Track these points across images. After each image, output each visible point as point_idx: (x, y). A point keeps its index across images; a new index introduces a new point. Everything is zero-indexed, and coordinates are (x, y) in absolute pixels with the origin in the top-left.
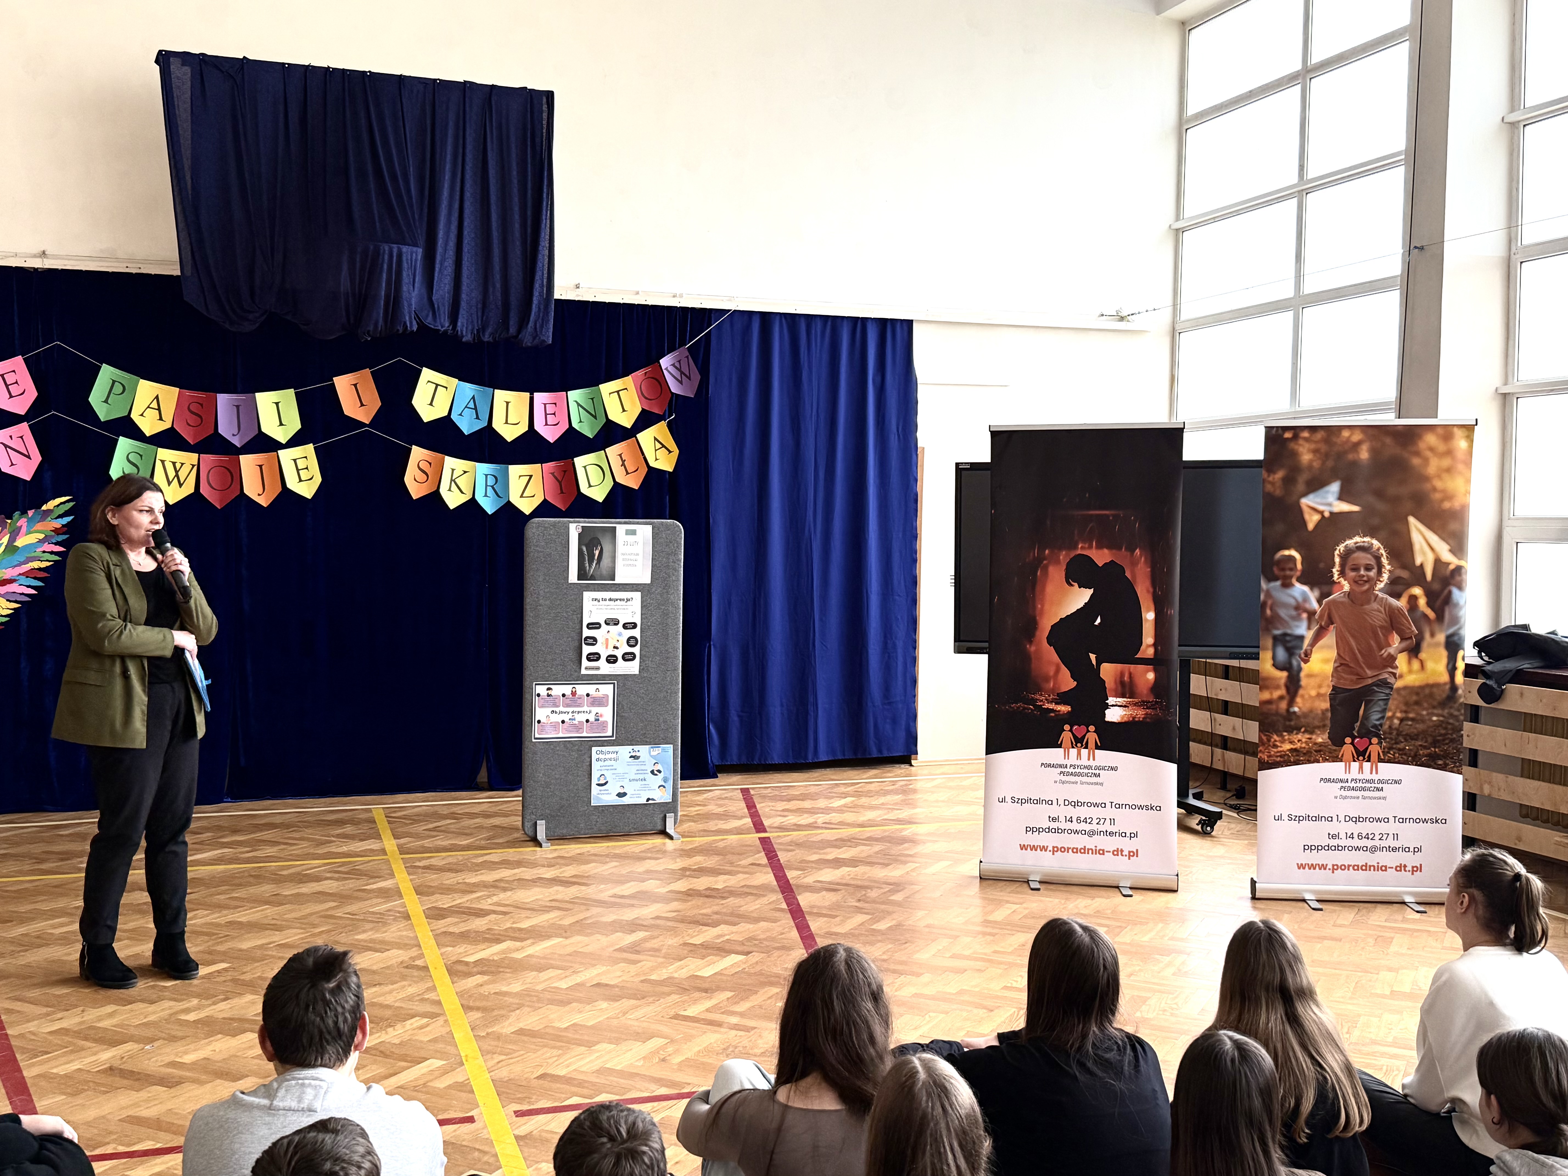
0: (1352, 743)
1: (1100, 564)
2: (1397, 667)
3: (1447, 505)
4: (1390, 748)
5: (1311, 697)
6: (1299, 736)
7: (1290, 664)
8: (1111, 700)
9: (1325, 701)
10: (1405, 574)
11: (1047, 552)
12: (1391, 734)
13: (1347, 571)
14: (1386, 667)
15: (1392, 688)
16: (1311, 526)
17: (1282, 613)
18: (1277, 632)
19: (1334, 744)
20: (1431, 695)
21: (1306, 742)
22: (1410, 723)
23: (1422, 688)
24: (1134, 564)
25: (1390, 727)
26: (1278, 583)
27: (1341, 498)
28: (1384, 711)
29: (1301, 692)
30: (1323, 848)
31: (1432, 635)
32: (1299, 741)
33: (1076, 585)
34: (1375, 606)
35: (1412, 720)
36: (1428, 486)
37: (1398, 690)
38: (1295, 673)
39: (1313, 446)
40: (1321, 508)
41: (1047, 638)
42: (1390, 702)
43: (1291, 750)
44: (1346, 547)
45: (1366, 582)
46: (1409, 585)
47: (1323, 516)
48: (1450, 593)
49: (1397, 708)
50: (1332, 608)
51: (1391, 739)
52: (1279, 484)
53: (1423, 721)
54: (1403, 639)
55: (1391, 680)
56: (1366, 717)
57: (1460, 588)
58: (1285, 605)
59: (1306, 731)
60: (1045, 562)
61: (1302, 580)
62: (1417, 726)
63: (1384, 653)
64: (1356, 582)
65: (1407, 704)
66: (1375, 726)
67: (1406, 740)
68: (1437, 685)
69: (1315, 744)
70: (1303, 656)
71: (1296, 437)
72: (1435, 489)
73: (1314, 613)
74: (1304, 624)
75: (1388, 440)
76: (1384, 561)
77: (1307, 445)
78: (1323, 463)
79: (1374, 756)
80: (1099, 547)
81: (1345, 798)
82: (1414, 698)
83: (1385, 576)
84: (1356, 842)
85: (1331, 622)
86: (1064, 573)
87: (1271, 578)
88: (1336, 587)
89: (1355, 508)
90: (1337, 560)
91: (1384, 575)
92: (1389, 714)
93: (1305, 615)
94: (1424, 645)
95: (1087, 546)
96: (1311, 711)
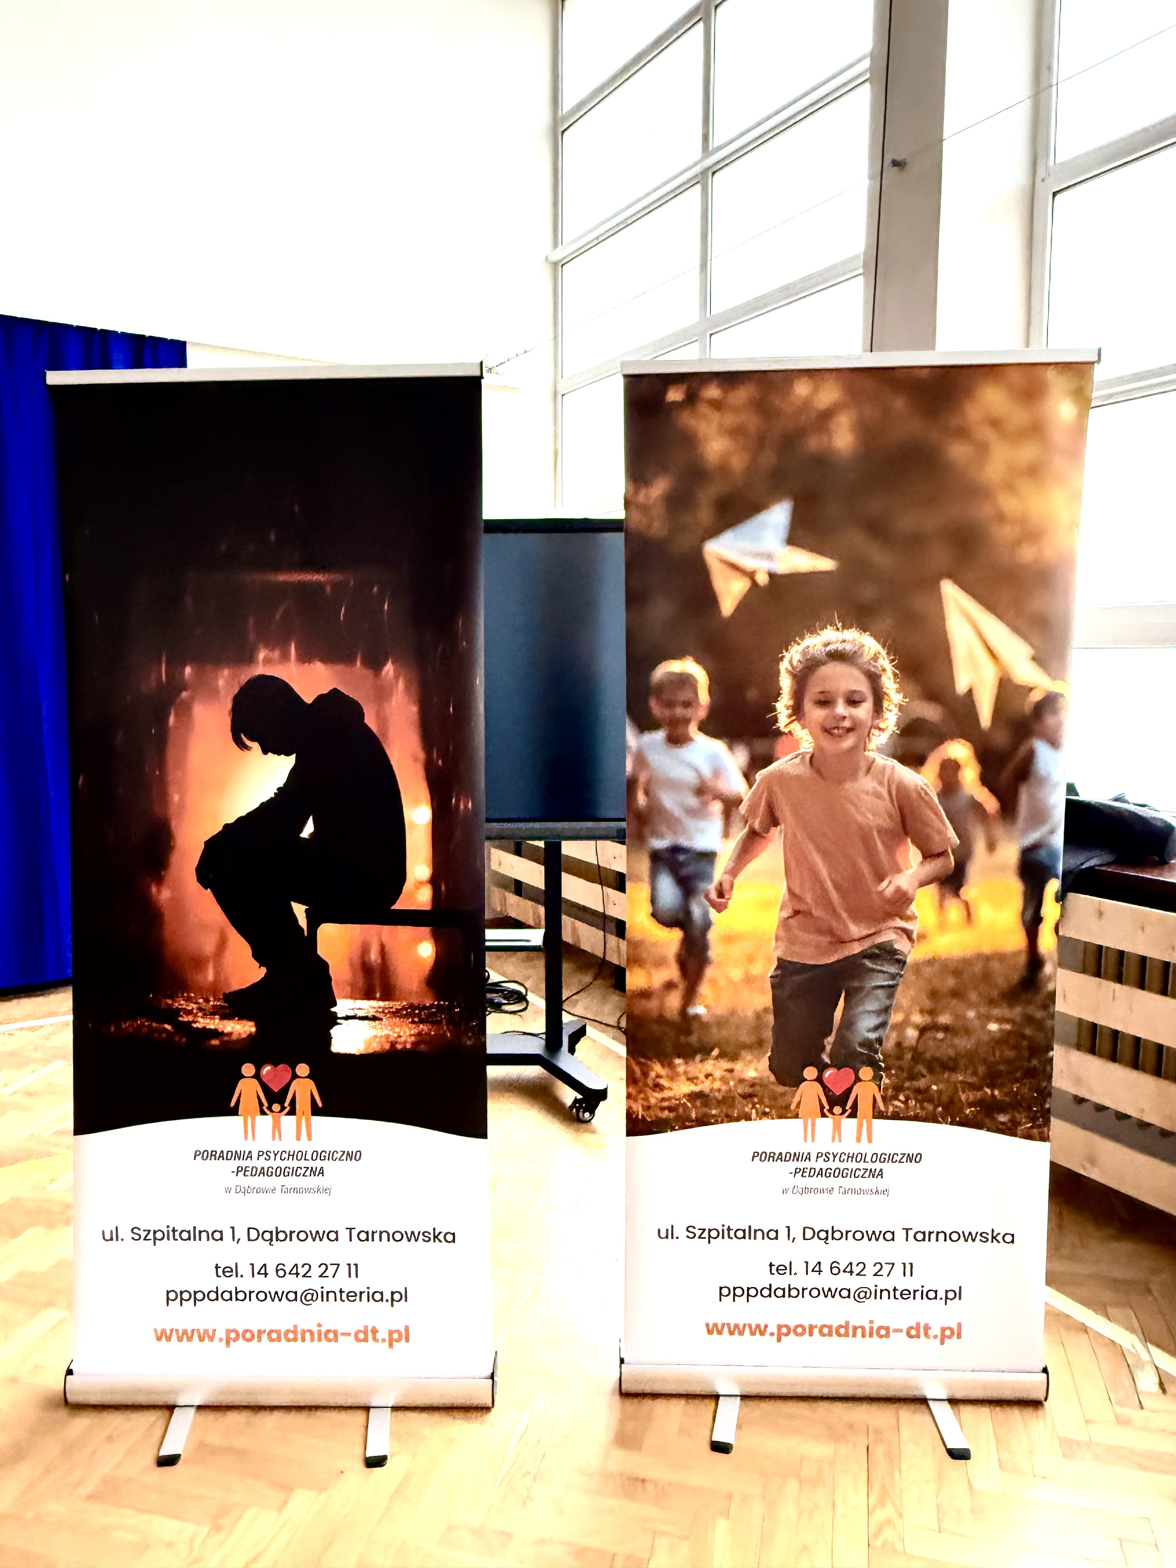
0: (819, 1080)
1: (308, 698)
2: (911, 918)
3: (1027, 554)
4: (898, 1089)
5: (730, 981)
6: (708, 1066)
7: (688, 913)
8: (343, 1007)
9: (763, 992)
10: (931, 712)
11: (188, 670)
12: (900, 1058)
13: (808, 706)
14: (890, 916)
15: (902, 963)
16: (727, 606)
17: (669, 801)
18: (660, 844)
19: (781, 1081)
20: (986, 976)
21: (723, 1079)
22: (940, 1035)
23: (966, 962)
24: (382, 695)
25: (899, 1045)
26: (659, 736)
27: (793, 540)
28: (886, 1010)
29: (710, 972)
30: (759, 1292)
31: (991, 846)
32: (707, 1076)
33: (256, 747)
34: (867, 783)
35: (946, 1029)
36: (985, 511)
37: (917, 968)
38: (697, 933)
39: (730, 419)
40: (748, 563)
41: (197, 869)
42: (899, 992)
43: (693, 1097)
44: (804, 653)
45: (849, 730)
46: (940, 737)
47: (754, 583)
48: (1031, 756)
49: (914, 1001)
50: (776, 789)
51: (900, 1068)
52: (658, 510)
53: (968, 1032)
54: (928, 856)
55: (902, 945)
56: (848, 1023)
57: (1054, 743)
58: (674, 785)
59: (722, 1055)
60: (184, 694)
61: (711, 728)
62: (957, 1041)
63: (887, 887)
64: (827, 731)
65: (934, 994)
66: (867, 1044)
67: (931, 1070)
68: (1001, 957)
69: (742, 1081)
70: (713, 895)
71: (692, 399)
72: (1001, 517)
73: (738, 801)
74: (715, 824)
75: (899, 403)
76: (889, 683)
77: (715, 416)
78: (754, 459)
79: (865, 1107)
80: (305, 657)
81: (805, 1190)
82: (951, 982)
83: (891, 720)
84: (826, 1280)
85: (774, 821)
86: (227, 721)
87: (645, 724)
88: (781, 745)
89: (825, 564)
90: (786, 683)
91: (887, 715)
92: (896, 1018)
93: (717, 807)
94: (973, 871)
95: (276, 654)
96: (733, 1012)
